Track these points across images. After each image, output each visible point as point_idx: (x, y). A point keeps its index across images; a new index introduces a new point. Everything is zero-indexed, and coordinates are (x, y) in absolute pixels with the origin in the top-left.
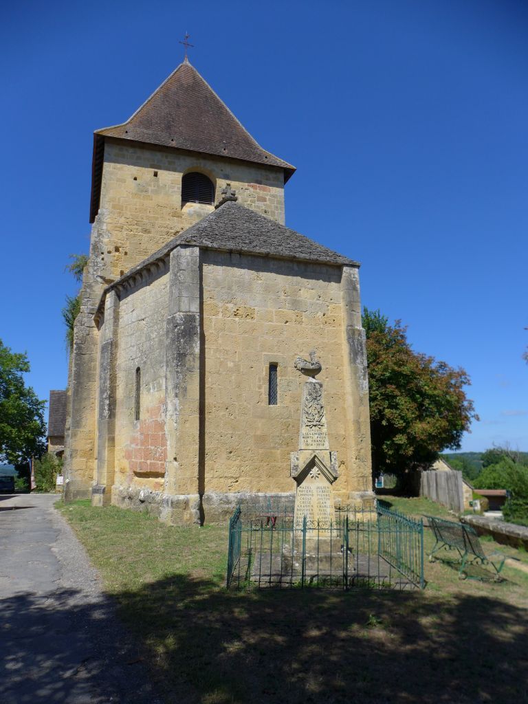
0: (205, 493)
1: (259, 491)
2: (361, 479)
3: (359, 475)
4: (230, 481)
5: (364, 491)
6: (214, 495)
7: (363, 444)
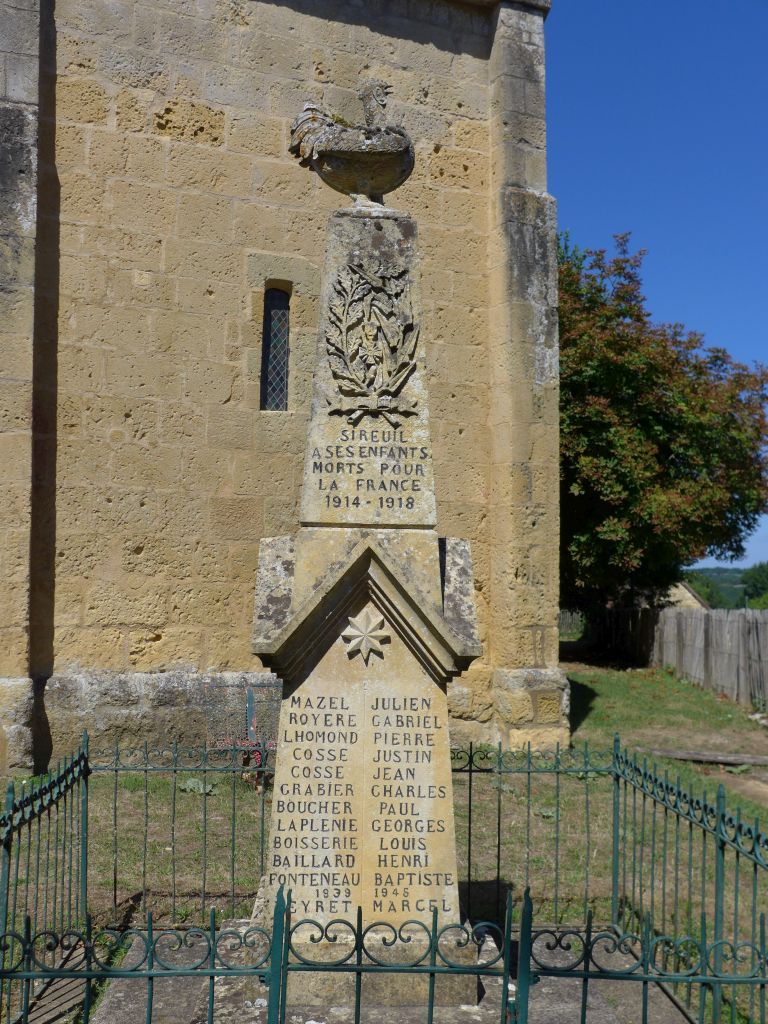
0: (56, 674)
1: (225, 666)
2: (528, 633)
3: (524, 622)
4: (134, 636)
5: (536, 666)
6: (82, 680)
7: (539, 534)
